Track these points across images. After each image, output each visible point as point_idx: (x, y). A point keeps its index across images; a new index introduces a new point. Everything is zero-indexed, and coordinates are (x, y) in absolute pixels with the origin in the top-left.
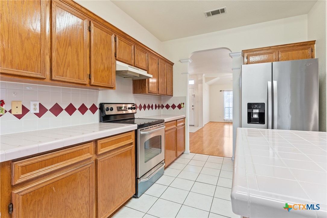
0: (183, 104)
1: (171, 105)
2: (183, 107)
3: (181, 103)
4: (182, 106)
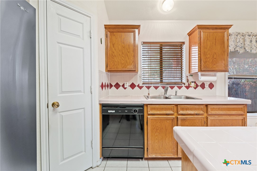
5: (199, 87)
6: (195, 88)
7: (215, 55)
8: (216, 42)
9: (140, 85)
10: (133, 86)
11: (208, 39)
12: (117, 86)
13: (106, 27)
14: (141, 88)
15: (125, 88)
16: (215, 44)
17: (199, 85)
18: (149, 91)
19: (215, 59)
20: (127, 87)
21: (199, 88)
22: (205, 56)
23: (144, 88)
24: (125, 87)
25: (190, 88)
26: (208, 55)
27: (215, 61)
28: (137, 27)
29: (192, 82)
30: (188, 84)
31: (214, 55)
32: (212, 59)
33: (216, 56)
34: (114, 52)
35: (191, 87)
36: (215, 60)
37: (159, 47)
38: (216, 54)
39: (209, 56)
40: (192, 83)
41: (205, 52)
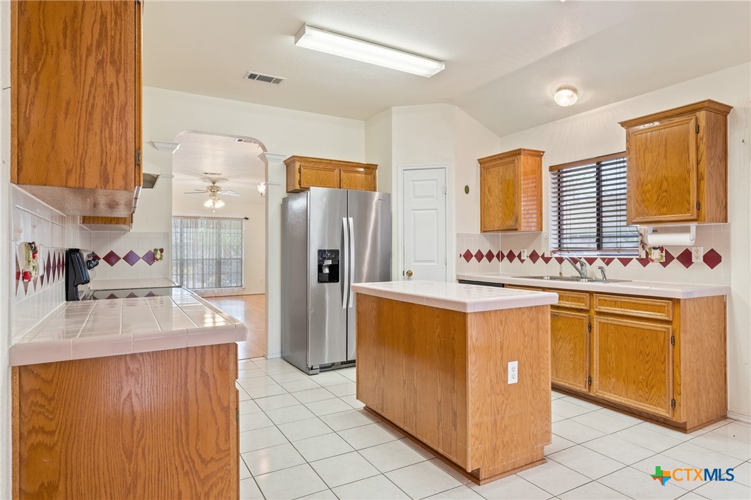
0: (162, 251)
1: (121, 254)
2: (161, 259)
3: (156, 250)
4: (158, 256)
5: (675, 261)
6: (664, 264)
7: (665, 184)
8: (666, 152)
9: (545, 256)
10: (534, 257)
11: (646, 148)
12: (511, 256)
13: (481, 161)
14: (547, 260)
15: (522, 261)
16: (665, 157)
17: (675, 256)
18: (561, 267)
19: (664, 191)
20: (525, 258)
21: (675, 263)
22: (640, 188)
23: (553, 262)
24: (522, 258)
25: (651, 264)
26: (646, 185)
27: (664, 196)
28: (518, 152)
29: (655, 248)
30: (644, 252)
31: (662, 183)
32: (656, 192)
33: (668, 185)
34: (489, 201)
35: (653, 261)
36: (665, 194)
37: (595, 165)
38: (666, 180)
39: (649, 186)
40: (653, 251)
41: (640, 178)
